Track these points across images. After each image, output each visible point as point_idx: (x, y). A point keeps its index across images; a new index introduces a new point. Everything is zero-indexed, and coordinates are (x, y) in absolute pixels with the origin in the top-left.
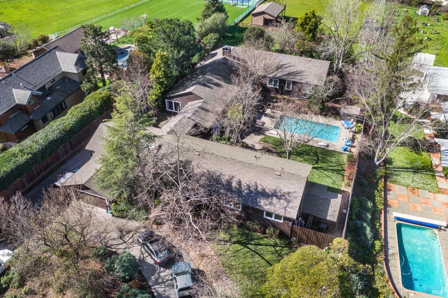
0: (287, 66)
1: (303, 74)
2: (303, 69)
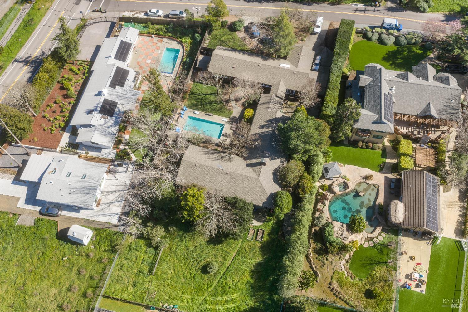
0: (215, 159)
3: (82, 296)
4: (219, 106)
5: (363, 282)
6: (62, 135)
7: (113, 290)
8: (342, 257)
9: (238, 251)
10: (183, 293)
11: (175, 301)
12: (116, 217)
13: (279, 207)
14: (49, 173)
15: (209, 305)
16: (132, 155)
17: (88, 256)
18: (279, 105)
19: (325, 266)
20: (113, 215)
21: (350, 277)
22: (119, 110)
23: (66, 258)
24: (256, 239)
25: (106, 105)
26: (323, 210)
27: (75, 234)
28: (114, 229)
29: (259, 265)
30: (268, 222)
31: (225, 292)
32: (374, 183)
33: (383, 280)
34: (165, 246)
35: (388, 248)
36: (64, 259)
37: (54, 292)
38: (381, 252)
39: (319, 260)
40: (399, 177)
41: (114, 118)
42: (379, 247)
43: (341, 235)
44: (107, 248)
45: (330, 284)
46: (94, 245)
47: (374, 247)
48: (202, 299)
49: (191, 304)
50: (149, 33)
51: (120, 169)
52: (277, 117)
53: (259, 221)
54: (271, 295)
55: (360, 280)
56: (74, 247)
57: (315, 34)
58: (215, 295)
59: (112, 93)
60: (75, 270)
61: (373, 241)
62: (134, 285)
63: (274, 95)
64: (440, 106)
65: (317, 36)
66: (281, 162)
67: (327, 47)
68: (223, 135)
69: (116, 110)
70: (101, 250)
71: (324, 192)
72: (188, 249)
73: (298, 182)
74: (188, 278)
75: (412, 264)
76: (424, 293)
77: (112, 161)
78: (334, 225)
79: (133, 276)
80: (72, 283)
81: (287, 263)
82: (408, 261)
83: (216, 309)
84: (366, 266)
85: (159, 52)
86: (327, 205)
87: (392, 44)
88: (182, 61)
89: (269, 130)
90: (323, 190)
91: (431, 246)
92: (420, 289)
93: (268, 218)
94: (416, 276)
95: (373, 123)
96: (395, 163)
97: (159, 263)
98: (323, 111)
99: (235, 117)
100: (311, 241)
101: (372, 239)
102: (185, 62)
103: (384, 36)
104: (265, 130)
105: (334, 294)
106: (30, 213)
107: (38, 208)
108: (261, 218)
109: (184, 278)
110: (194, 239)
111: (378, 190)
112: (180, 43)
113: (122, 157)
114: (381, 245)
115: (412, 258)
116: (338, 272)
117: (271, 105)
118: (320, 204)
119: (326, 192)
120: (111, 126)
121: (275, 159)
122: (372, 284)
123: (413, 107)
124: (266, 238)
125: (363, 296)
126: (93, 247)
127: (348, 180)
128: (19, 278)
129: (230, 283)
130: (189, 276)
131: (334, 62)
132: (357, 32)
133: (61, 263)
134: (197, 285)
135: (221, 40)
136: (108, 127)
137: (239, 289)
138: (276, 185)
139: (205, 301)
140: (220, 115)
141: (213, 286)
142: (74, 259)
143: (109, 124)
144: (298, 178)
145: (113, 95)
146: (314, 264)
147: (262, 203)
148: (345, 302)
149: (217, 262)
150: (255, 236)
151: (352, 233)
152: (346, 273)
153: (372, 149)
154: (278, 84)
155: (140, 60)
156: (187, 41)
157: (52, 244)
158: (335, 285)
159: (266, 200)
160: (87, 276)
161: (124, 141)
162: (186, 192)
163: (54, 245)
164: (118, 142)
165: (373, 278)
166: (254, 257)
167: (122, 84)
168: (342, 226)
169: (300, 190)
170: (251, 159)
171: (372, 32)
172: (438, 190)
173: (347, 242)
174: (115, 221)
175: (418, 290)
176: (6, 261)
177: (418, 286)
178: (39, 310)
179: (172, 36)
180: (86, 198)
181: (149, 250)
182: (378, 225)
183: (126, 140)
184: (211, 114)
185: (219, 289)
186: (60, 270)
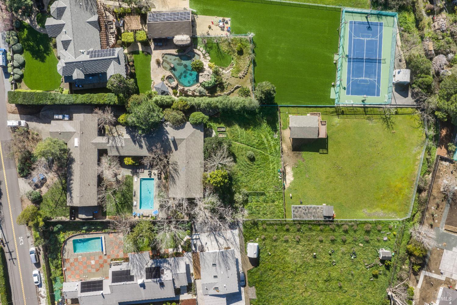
0: (178, 175)
1: (174, 185)
2: (177, 185)
3: (289, 232)
5: (234, 57)
6: (182, 301)
7: (280, 214)
8: (221, 73)
9: (236, 141)
10: (270, 169)
11: (276, 172)
12: (234, 231)
13: (202, 120)
14: (218, 291)
15: (272, 151)
16: (185, 240)
17: (264, 239)
18: (116, 139)
19: (230, 82)
20: (233, 234)
21: (233, 66)
22: (152, 264)
23: (269, 253)
24: (225, 131)
26: (193, 90)
27: (255, 252)
28: (243, 230)
29: (240, 125)
30: (211, 126)
31: (263, 143)
32: (161, 58)
33: (229, 45)
34: (245, 190)
35: (207, 43)
36: (270, 254)
37: (291, 251)
38: (211, 48)
39: (227, 87)
40: (152, 40)
41: (161, 264)
42: (208, 49)
43: (209, 75)
44: (256, 229)
45: (240, 78)
46: (256, 238)
47: (209, 53)
48: (270, 156)
49: (275, 162)
50: (62, 275)
51: (199, 243)
52: (130, 137)
53: (212, 133)
54: (257, 113)
55: (233, 59)
56: (261, 251)
58: (265, 149)
59: (140, 276)
60: (274, 244)
61: (205, 54)
62: (273, 201)
63: (108, 145)
64: (88, 14)
65: (28, 123)
66: (167, 126)
67: (39, 112)
68: (150, 177)
69: (154, 266)
70: (258, 232)
71: (179, 92)
72: (243, 175)
73: (181, 110)
74: (260, 169)
75: (213, 27)
76: (230, 19)
77: (194, 253)
78: (202, 81)
79: (268, 205)
80: (283, 242)
81: (239, 107)
82: (212, 30)
83: (274, 145)
84: (223, 56)
85: (81, 257)
86: (188, 88)
87: (23, 55)
88: (86, 234)
89: (143, 141)
90: (177, 93)
91: (198, 15)
92: (228, 21)
93: (208, 127)
94: (221, 24)
95: (119, 63)
96: (141, 44)
97: (257, 191)
98: (114, 103)
99: (131, 172)
100: (216, 95)
101: (204, 55)
102: (86, 230)
103: (16, 64)
104: (143, 144)
105: (246, 74)
106: (247, 293)
107: (242, 289)
108: (210, 132)
109: (260, 172)
110: (235, 173)
111: (166, 54)
112: (65, 242)
113: (188, 247)
114: (206, 48)
115: (210, 27)
116: (232, 74)
117: (119, 145)
118: (188, 93)
119: (178, 91)
120: (169, 263)
121: (166, 131)
122: (234, 51)
123: (93, 34)
124: (222, 125)
125: (242, 56)
126: (257, 239)
127: (164, 76)
128: (289, 277)
129: (256, 141)
130: (259, 169)
131: (61, 102)
132: (16, 87)
133: (273, 255)
134: (263, 162)
135: (54, 206)
136: (171, 265)
137: (258, 135)
138: (186, 126)
139: (271, 153)
140: (132, 184)
141: (261, 151)
142: (268, 247)
143: (167, 266)
144: (178, 111)
145: (141, 274)
146: (230, 90)
147: (201, 133)
148: (249, 67)
149: (246, 153)
150: (223, 133)
151: (204, 69)
152: (231, 69)
153: (133, 62)
154: (96, 144)
155: (94, 271)
156: (62, 237)
157: (263, 267)
158: (240, 75)
159: (199, 130)
160: (276, 234)
161: (175, 251)
162: (214, 184)
163: (263, 265)
164: (178, 255)
165: (230, 52)
166: (237, 130)
167: (128, 272)
168: (201, 76)
169: (186, 108)
170: (171, 148)
171: (13, 75)
172: (158, 13)
173: (211, 71)
174: (236, 232)
175: (229, 22)
176: (281, 291)
177: (227, 23)
178: (303, 255)
179: (60, 252)
180: (230, 257)
181: (250, 201)
182: (193, 51)
183: (173, 250)
184: (134, 191)
185: (261, 147)
186: (278, 253)
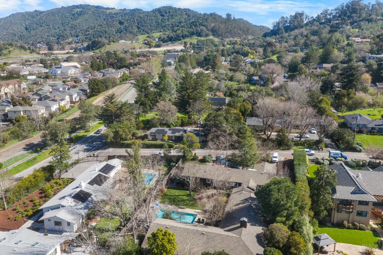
4: (191, 202)
6: (26, 222)
22: (92, 199)
25: (81, 194)
41: (86, 204)
51: (78, 249)
52: (252, 196)
57: (274, 163)
59: (88, 188)
63: (244, 187)
121: (255, 225)
132: (311, 161)
136: (77, 209)
143: (80, 207)
167: (100, 184)
